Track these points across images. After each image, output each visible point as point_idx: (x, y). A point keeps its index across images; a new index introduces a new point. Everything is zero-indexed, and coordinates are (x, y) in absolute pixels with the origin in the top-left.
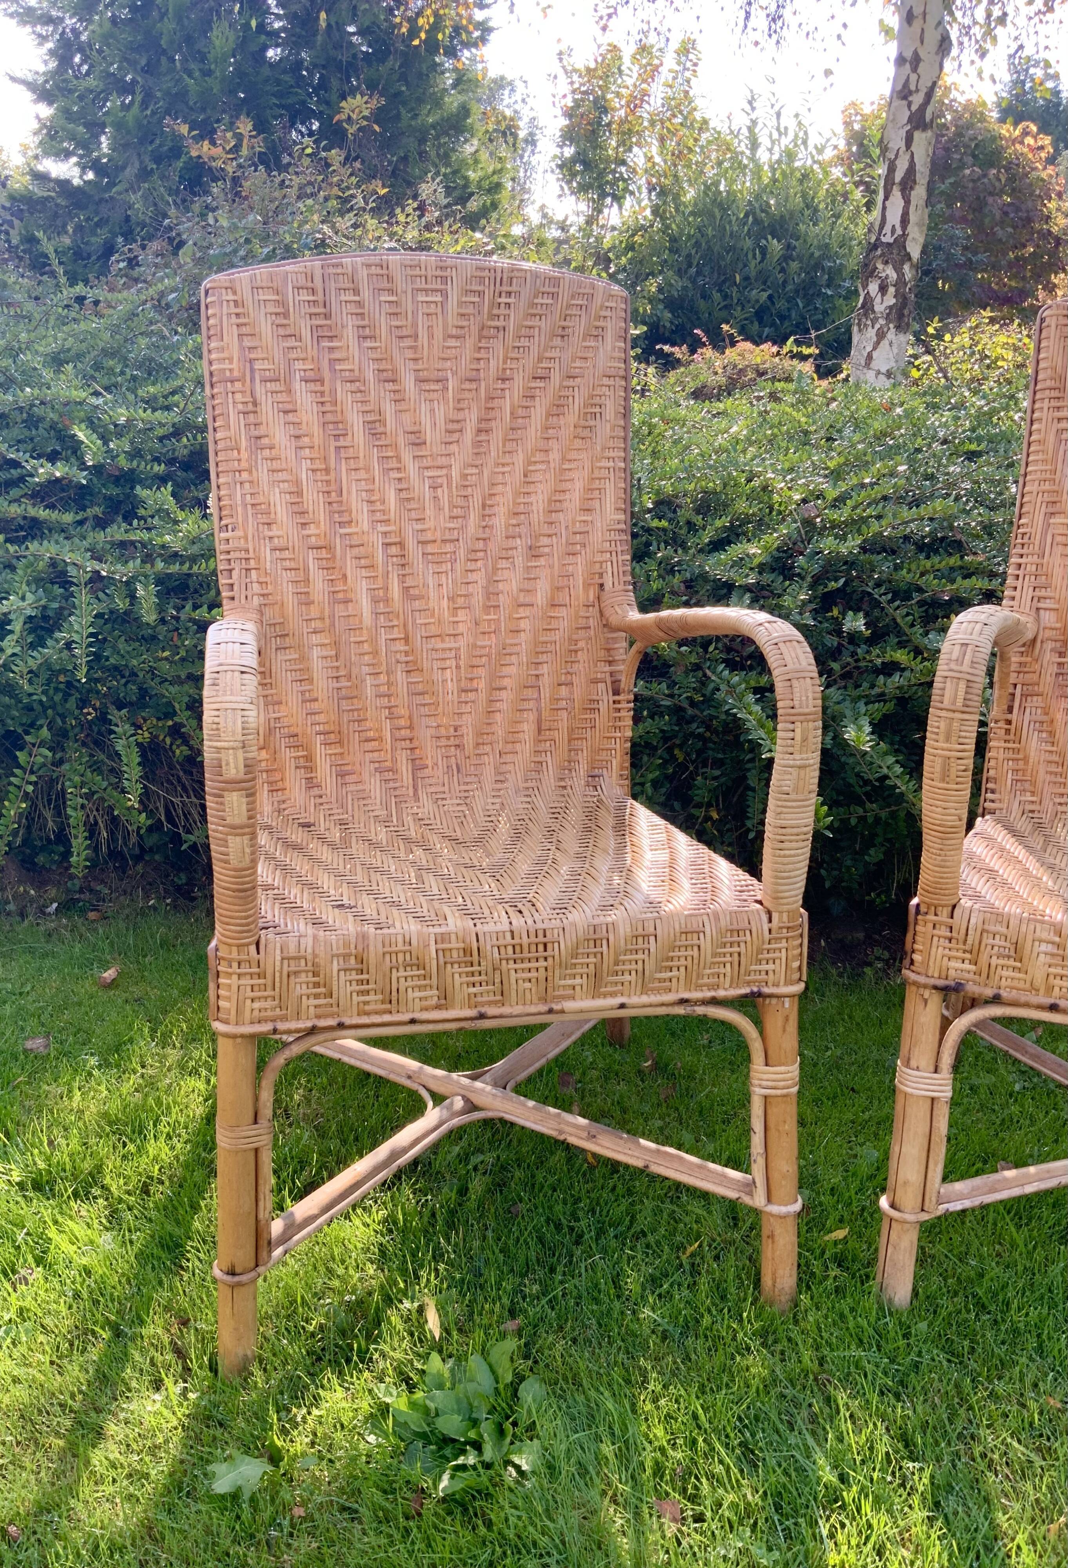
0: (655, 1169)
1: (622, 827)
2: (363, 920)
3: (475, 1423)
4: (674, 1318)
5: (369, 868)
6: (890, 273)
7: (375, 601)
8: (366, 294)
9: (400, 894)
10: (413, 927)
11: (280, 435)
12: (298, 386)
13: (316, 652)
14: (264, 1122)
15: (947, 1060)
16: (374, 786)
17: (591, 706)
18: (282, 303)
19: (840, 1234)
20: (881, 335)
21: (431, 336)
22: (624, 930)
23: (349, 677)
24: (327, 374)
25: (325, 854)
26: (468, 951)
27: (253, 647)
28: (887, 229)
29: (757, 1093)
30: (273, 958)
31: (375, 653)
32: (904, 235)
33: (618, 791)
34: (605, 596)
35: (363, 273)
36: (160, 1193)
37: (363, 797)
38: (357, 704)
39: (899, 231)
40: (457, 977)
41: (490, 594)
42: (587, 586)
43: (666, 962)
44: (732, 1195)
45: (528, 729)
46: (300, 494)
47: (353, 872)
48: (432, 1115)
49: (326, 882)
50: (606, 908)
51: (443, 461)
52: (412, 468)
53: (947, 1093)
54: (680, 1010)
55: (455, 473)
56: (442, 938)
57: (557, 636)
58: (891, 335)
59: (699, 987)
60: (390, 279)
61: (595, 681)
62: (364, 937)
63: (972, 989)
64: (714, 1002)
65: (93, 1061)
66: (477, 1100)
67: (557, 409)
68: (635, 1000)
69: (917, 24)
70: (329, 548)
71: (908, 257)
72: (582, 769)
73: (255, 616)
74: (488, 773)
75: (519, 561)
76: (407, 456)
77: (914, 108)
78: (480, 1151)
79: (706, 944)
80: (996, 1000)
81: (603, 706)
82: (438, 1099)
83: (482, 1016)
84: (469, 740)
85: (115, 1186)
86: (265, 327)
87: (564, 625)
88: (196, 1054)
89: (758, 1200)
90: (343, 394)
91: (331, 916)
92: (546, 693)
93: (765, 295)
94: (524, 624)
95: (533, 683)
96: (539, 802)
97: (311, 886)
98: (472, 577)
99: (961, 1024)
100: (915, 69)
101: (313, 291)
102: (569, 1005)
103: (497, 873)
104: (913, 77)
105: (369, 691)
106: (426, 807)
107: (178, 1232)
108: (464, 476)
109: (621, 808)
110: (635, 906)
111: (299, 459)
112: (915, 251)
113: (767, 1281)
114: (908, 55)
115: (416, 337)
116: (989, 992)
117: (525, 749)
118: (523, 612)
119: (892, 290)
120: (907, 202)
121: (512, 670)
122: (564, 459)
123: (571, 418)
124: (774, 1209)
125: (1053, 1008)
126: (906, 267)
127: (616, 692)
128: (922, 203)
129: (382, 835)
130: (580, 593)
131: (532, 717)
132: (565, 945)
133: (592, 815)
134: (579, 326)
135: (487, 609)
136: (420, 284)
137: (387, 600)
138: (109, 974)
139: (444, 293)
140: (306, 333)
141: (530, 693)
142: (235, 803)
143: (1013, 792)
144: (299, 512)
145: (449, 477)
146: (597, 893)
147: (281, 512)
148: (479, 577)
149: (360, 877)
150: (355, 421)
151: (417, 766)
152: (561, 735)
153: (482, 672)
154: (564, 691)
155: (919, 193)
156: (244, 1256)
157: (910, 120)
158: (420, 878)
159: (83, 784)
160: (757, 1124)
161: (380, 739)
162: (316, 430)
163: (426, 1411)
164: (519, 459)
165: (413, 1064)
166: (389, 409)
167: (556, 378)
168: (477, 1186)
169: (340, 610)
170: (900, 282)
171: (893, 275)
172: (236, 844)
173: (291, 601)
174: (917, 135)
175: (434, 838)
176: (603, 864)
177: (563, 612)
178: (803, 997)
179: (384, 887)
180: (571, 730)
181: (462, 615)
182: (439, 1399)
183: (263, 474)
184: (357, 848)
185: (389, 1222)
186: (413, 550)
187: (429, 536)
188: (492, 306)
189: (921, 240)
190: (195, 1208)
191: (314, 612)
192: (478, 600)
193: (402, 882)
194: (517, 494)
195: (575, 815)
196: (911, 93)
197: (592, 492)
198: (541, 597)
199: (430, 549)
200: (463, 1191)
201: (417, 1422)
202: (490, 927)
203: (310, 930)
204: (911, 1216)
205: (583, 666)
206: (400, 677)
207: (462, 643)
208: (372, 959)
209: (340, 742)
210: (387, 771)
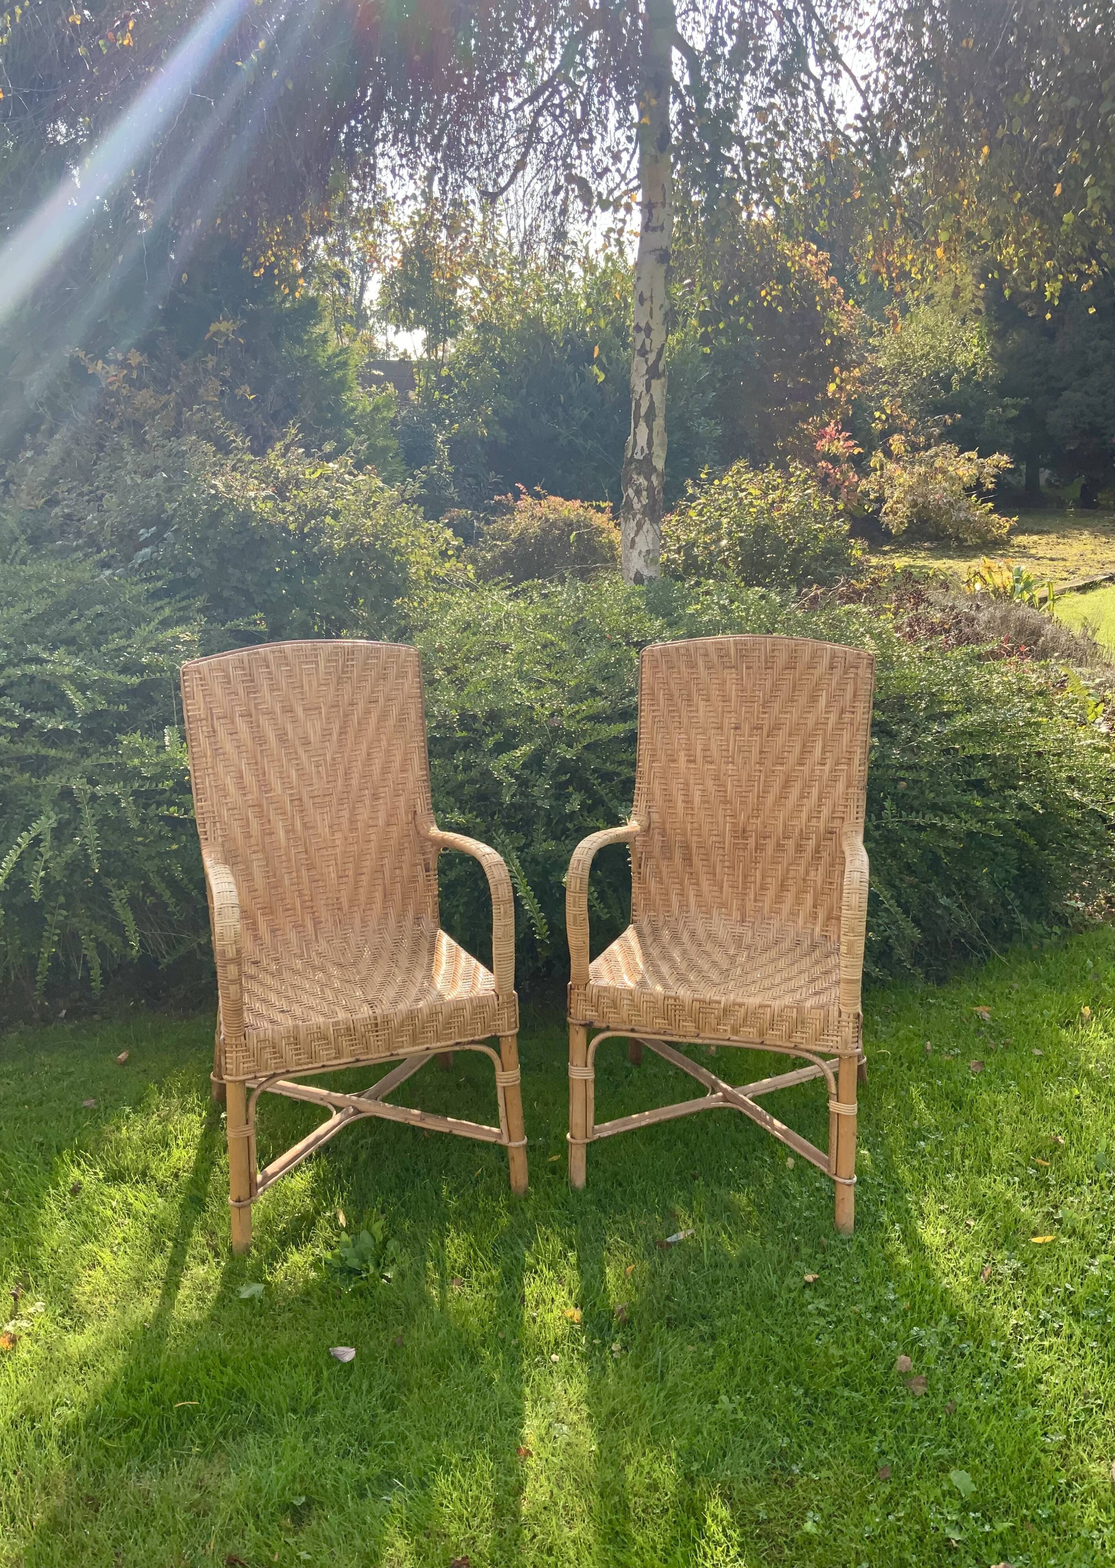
0: (455, 1132)
1: (432, 949)
2: (294, 1017)
3: (365, 1261)
4: (465, 1203)
5: (293, 986)
6: (642, 481)
7: (287, 832)
8: (273, 668)
9: (313, 1002)
10: (321, 1020)
11: (229, 747)
12: (238, 719)
13: (255, 864)
14: (251, 1123)
15: (590, 1060)
16: (293, 936)
17: (413, 879)
18: (227, 676)
19: (555, 1158)
20: (639, 526)
21: (310, 686)
22: (426, 1011)
23: (274, 876)
24: (253, 712)
25: (269, 980)
26: (348, 1029)
27: (235, 893)
28: (638, 449)
29: (499, 1085)
30: (253, 1042)
31: (289, 861)
32: (650, 454)
33: (432, 925)
34: (418, 817)
35: (271, 657)
36: (185, 1176)
37: (286, 942)
38: (280, 890)
39: (646, 451)
40: (344, 1042)
41: (352, 822)
42: (406, 813)
43: (448, 1025)
44: (493, 1140)
45: (378, 895)
46: (242, 777)
47: (286, 990)
48: (336, 1118)
49: (273, 997)
50: (418, 1000)
51: (321, 752)
52: (304, 757)
53: (591, 1076)
54: (457, 1048)
55: (328, 758)
56: (336, 1024)
57: (392, 842)
58: (647, 526)
59: (466, 1036)
60: (286, 658)
61: (416, 865)
62: (296, 1027)
63: (597, 1024)
64: (473, 1042)
65: (128, 1109)
66: (360, 1107)
67: (384, 716)
68: (434, 1045)
69: (647, 304)
70: (260, 806)
71: (655, 469)
72: (411, 915)
73: (220, 849)
74: (357, 921)
75: (367, 802)
76: (301, 751)
77: (650, 363)
78: (364, 1137)
79: (467, 1014)
80: (608, 1029)
81: (420, 879)
82: (339, 1109)
83: (358, 1061)
84: (345, 905)
85: (160, 1176)
86: (218, 690)
87: (395, 835)
88: (190, 1100)
89: (504, 1141)
90: (264, 721)
91: (279, 1017)
92: (387, 874)
93: (586, 414)
94: (373, 837)
95: (380, 869)
96: (387, 938)
97: (264, 1001)
98: (341, 813)
99: (595, 1041)
100: (648, 336)
101: (244, 669)
102: (401, 1051)
103: (363, 983)
104: (648, 341)
105: (287, 882)
106: (323, 946)
107: (199, 1194)
108: (334, 759)
109: (434, 936)
110: (431, 998)
111: (240, 758)
112: (659, 463)
113: (513, 1183)
114: (643, 325)
115: (302, 687)
116: (604, 1025)
117: (378, 906)
118: (371, 830)
119: (645, 493)
120: (651, 431)
121: (368, 863)
122: (389, 745)
123: (392, 721)
124: (512, 1144)
125: (633, 1030)
126: (654, 478)
127: (427, 870)
128: (662, 429)
129: (298, 964)
130: (403, 815)
131: (380, 888)
132: (396, 1022)
133: (416, 942)
134: (393, 672)
135: (351, 830)
136: (303, 659)
137: (293, 831)
138: (123, 1056)
139: (317, 663)
140: (241, 692)
141: (379, 875)
142: (232, 969)
143: (645, 910)
144: (242, 787)
145: (325, 761)
146: (414, 992)
147: (232, 789)
148: (346, 813)
149: (290, 993)
150: (271, 736)
151: (316, 923)
152: (398, 897)
153: (350, 866)
154: (398, 872)
155: (659, 423)
156: (245, 1193)
157: (647, 372)
158: (322, 991)
159: (91, 932)
160: (501, 1102)
161: (294, 909)
162: (249, 742)
163: (341, 1258)
164: (364, 747)
165: (325, 1092)
166: (289, 727)
167: (381, 700)
168: (363, 1156)
169: (267, 839)
170: (650, 489)
171: (645, 483)
172: (233, 988)
173: (239, 837)
174: (654, 382)
175: (328, 965)
176: (419, 974)
177: (395, 828)
178: (518, 1035)
179: (304, 998)
180: (403, 894)
181: (338, 835)
182: (348, 1252)
183: (220, 769)
184: (286, 975)
185: (316, 1178)
186: (308, 803)
187: (316, 793)
188: (344, 666)
189: (664, 455)
190: (207, 1181)
191: (253, 841)
192: (345, 825)
193: (313, 994)
194: (364, 766)
195: (406, 943)
196: (646, 352)
197: (405, 761)
198: (381, 822)
199: (317, 800)
200: (355, 1159)
201: (337, 1264)
202: (359, 1016)
203: (270, 1026)
204: (581, 1140)
205: (407, 857)
206: (304, 872)
207: (338, 850)
208: (302, 1036)
209: (272, 913)
210: (299, 927)
